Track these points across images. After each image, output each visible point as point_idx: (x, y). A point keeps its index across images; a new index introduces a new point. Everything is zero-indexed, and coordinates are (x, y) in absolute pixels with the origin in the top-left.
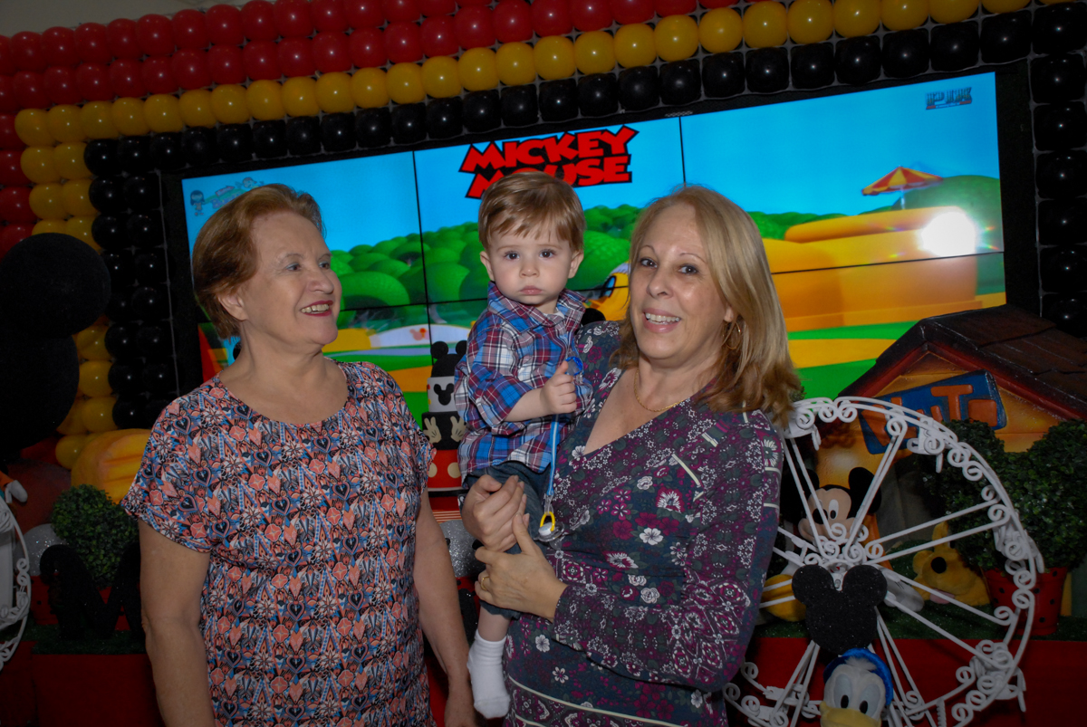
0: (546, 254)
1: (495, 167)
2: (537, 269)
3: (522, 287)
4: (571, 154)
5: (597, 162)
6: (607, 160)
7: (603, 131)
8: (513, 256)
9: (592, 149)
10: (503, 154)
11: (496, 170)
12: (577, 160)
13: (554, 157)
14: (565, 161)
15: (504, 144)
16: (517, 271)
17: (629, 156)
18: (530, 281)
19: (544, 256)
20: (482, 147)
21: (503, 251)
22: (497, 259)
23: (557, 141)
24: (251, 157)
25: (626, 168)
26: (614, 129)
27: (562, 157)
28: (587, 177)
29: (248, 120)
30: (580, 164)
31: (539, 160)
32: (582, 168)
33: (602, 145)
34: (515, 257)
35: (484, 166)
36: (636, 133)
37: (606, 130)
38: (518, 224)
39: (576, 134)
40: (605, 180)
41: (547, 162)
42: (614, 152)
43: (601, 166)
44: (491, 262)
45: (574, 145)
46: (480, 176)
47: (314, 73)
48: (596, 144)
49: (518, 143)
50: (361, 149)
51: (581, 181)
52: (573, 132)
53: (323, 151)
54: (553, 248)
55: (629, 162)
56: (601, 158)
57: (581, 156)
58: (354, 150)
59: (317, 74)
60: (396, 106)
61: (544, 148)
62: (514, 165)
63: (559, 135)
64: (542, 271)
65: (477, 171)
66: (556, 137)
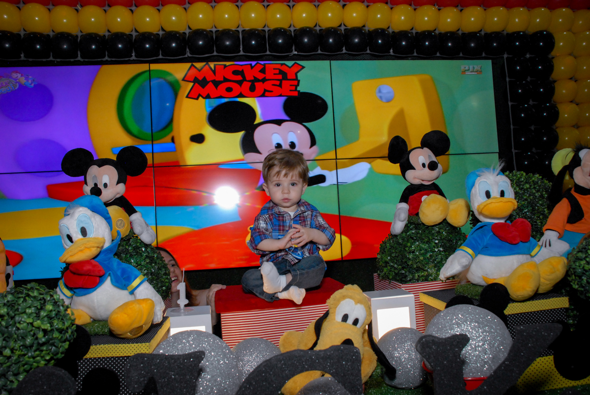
0: (293, 184)
1: (208, 79)
2: (289, 191)
3: (283, 198)
4: (260, 76)
5: (278, 83)
6: (284, 82)
7: (282, 64)
8: (278, 185)
9: (274, 74)
10: (214, 72)
11: (209, 82)
12: (264, 80)
13: (249, 77)
14: (256, 80)
15: (215, 66)
16: (281, 191)
17: (299, 81)
18: (286, 196)
19: (292, 185)
20: (199, 65)
21: (274, 183)
22: (271, 186)
23: (252, 67)
24: (20, 57)
25: (296, 88)
26: (290, 63)
27: (254, 77)
28: (271, 91)
29: (20, 31)
30: (266, 83)
31: (239, 78)
32: (268, 85)
33: (281, 72)
34: (279, 185)
35: (200, 78)
36: (303, 67)
37: (284, 64)
38: (283, 172)
39: (265, 64)
40: (282, 95)
41: (244, 79)
42: (289, 77)
43: (280, 86)
44: (268, 188)
45: (263, 71)
46: (196, 84)
47: (76, 6)
48: (277, 72)
49: (225, 66)
50: (109, 59)
51: (267, 94)
52: (262, 63)
53: (79, 58)
54: (296, 182)
55: (298, 85)
56: (281, 81)
57: (267, 78)
58: (104, 59)
59: (79, 7)
60: (137, 34)
61: (243, 71)
62: (222, 79)
63: (254, 63)
64: (291, 191)
65: (195, 81)
66: (251, 65)
